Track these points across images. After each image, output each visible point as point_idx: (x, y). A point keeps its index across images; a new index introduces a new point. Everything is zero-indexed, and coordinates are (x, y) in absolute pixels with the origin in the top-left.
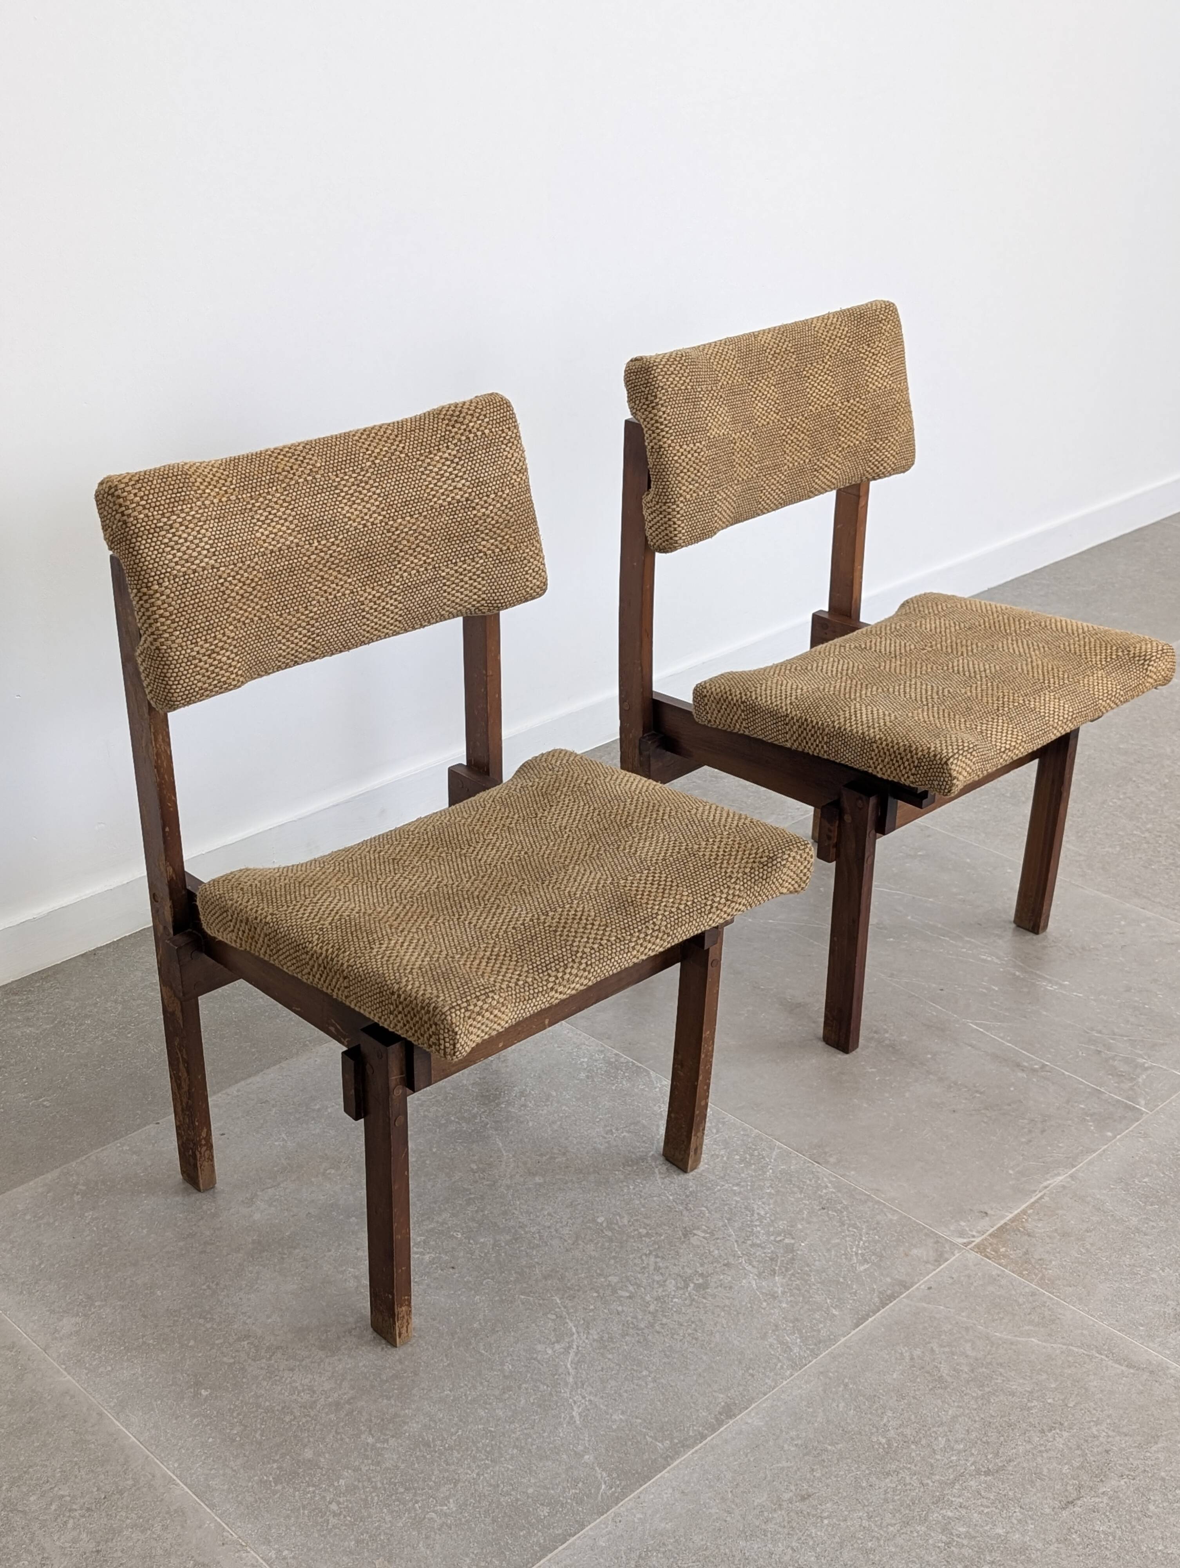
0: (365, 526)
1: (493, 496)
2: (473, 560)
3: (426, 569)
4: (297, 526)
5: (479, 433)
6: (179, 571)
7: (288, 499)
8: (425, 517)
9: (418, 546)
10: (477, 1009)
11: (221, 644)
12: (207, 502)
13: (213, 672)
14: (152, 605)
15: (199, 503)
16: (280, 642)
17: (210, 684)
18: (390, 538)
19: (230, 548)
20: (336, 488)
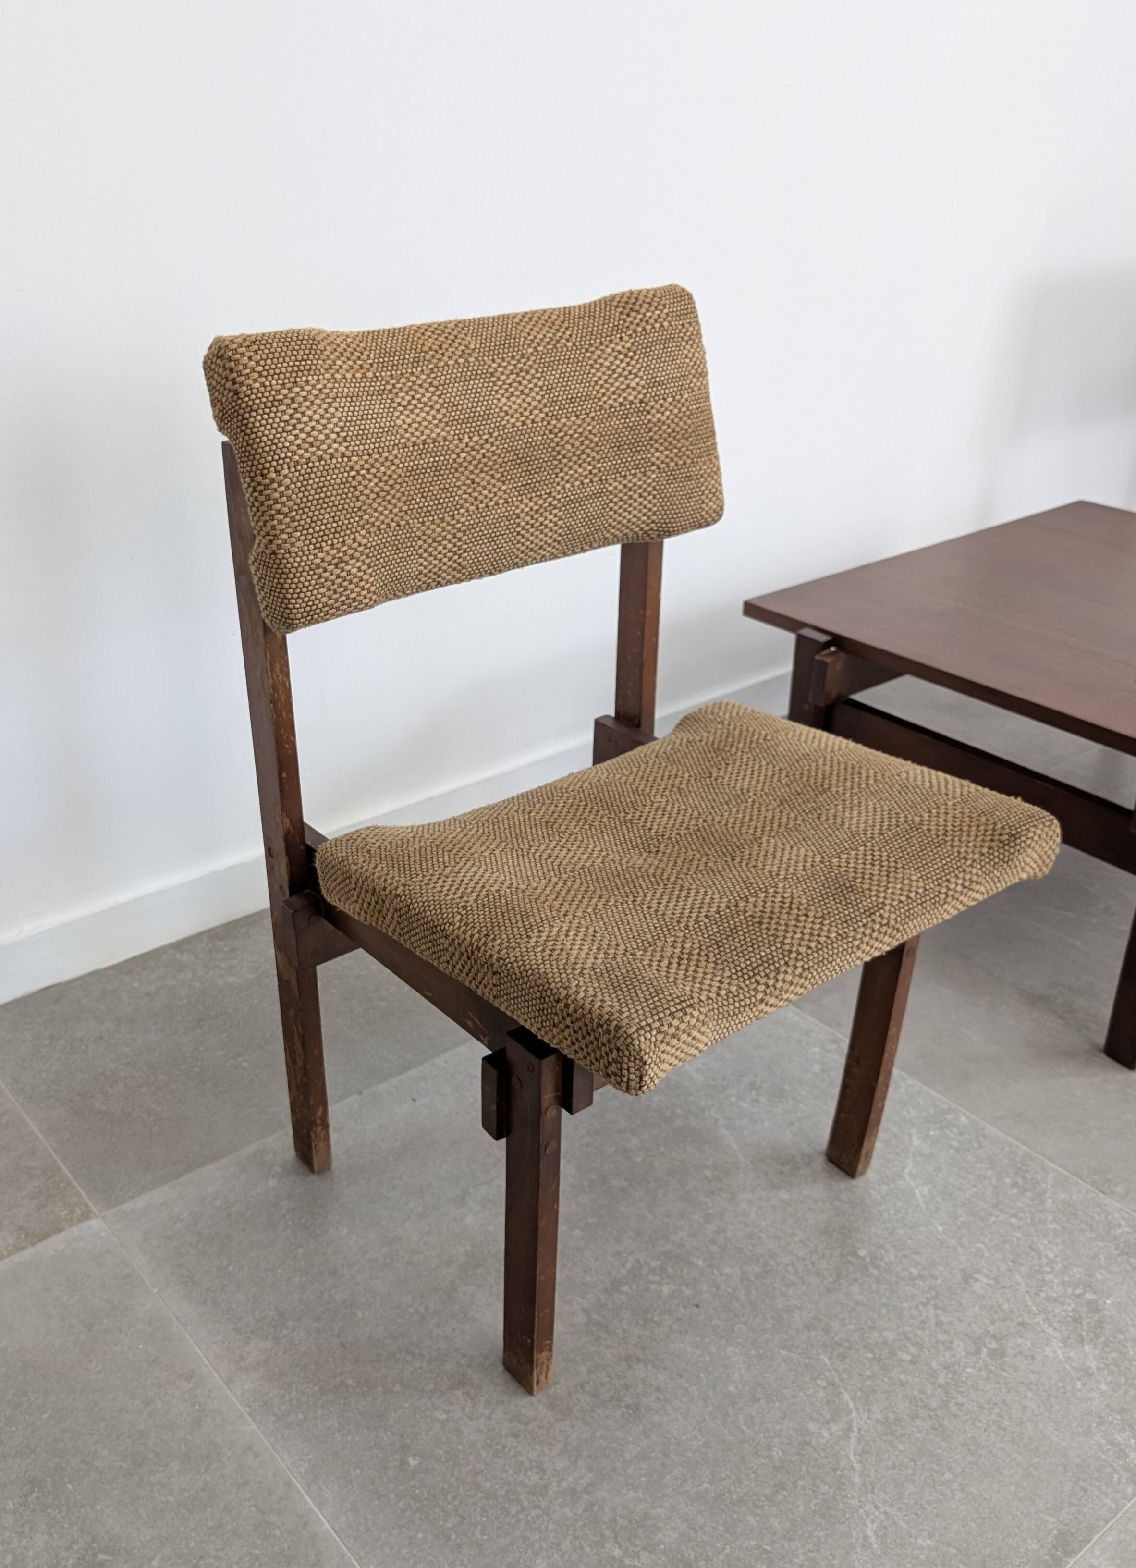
0: (524, 423)
1: (670, 399)
2: (644, 474)
3: (591, 481)
4: (445, 416)
5: (657, 325)
6: (301, 456)
7: (435, 383)
8: (593, 418)
9: (583, 453)
10: (672, 1030)
11: (350, 552)
12: (338, 376)
13: (340, 586)
14: (268, 498)
15: (328, 376)
16: (421, 556)
17: (336, 601)
18: (552, 440)
19: (364, 434)
20: (492, 374)
